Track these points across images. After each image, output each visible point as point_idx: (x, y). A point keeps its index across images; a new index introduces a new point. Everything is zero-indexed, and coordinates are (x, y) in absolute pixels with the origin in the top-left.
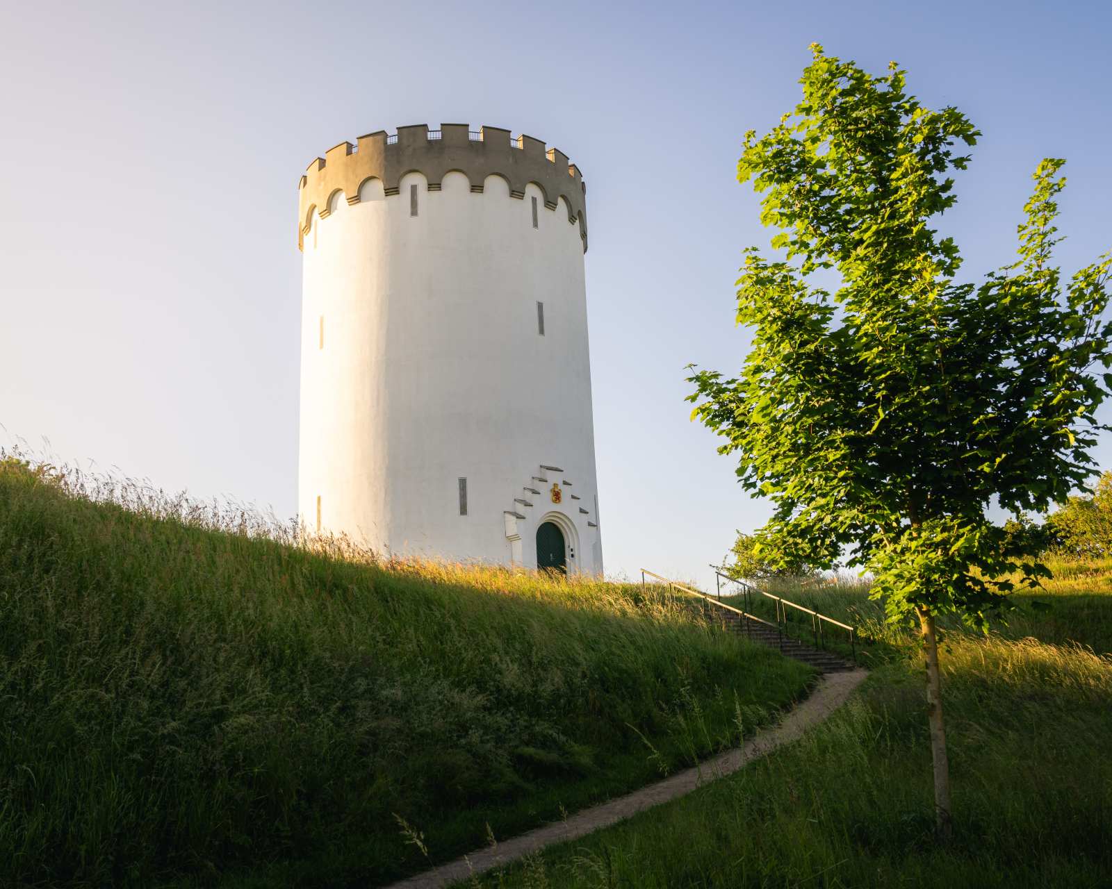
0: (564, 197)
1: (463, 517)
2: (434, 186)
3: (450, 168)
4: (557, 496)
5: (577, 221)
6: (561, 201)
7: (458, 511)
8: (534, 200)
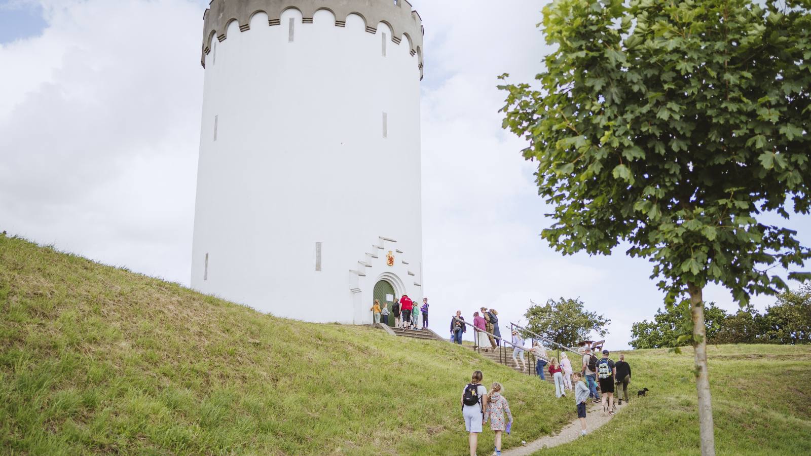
0: (406, 34)
1: (318, 272)
2: (307, 20)
3: (321, 6)
4: (391, 260)
5: (416, 54)
6: (404, 38)
7: (314, 268)
8: (384, 34)
